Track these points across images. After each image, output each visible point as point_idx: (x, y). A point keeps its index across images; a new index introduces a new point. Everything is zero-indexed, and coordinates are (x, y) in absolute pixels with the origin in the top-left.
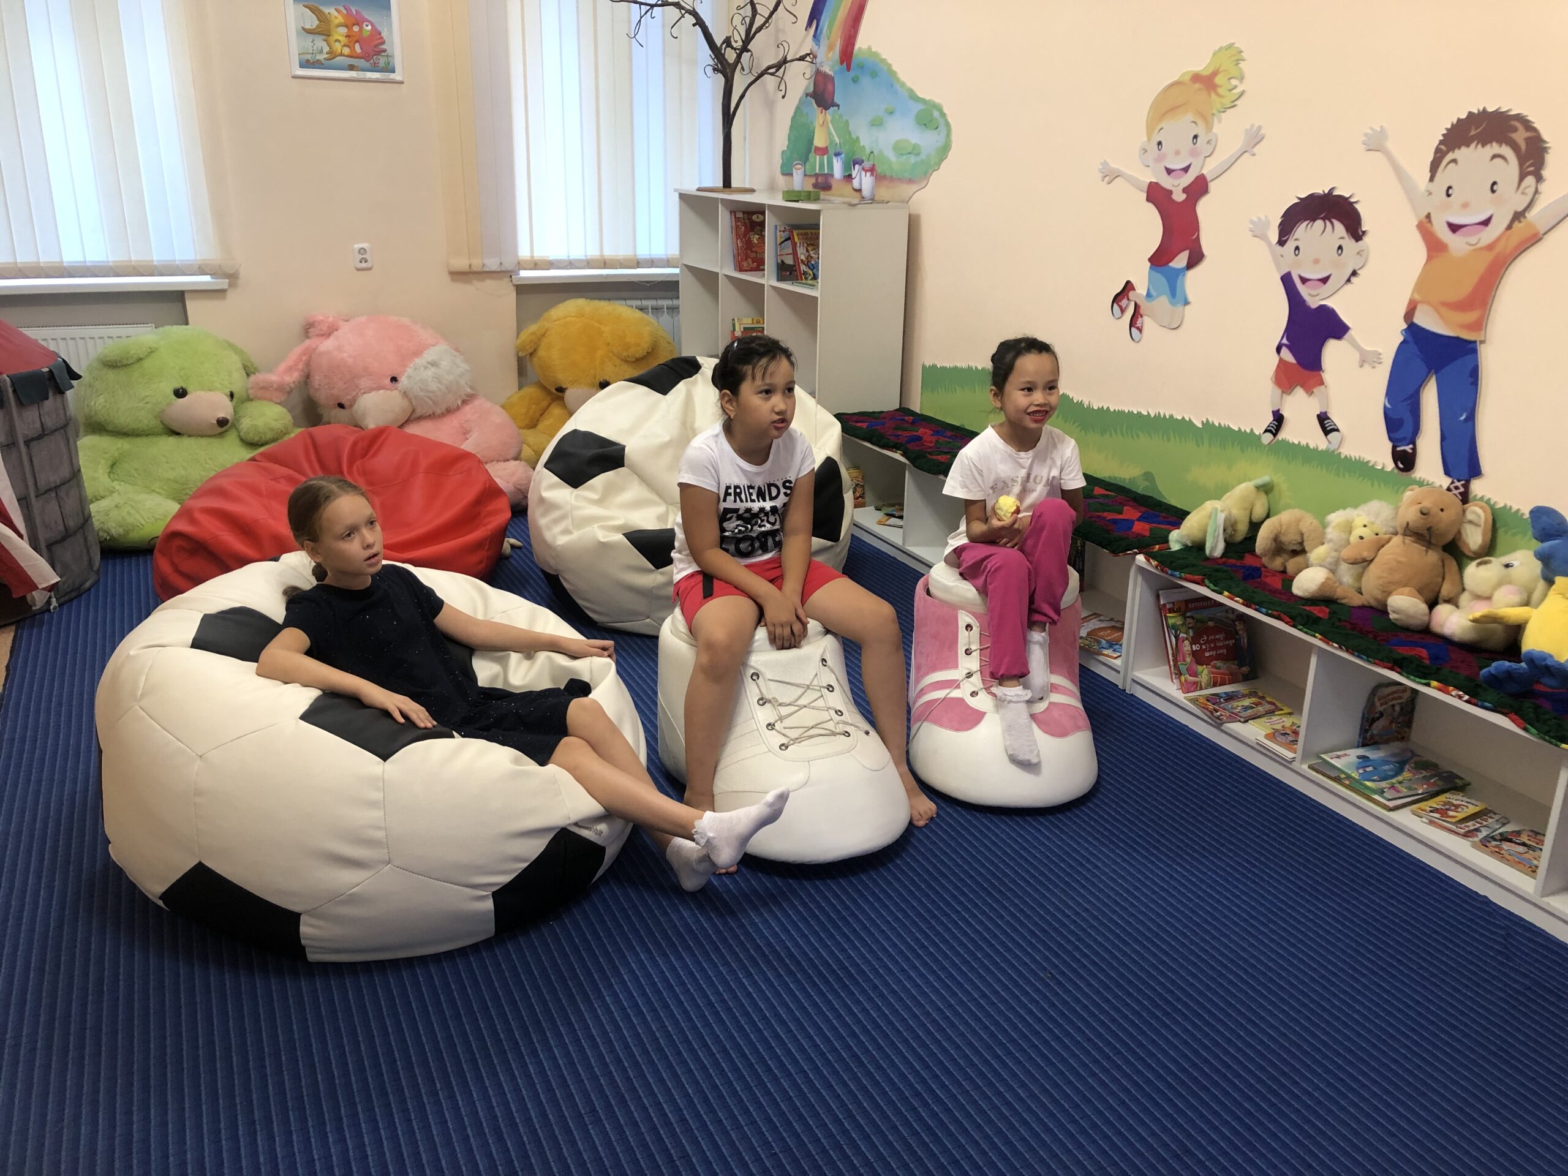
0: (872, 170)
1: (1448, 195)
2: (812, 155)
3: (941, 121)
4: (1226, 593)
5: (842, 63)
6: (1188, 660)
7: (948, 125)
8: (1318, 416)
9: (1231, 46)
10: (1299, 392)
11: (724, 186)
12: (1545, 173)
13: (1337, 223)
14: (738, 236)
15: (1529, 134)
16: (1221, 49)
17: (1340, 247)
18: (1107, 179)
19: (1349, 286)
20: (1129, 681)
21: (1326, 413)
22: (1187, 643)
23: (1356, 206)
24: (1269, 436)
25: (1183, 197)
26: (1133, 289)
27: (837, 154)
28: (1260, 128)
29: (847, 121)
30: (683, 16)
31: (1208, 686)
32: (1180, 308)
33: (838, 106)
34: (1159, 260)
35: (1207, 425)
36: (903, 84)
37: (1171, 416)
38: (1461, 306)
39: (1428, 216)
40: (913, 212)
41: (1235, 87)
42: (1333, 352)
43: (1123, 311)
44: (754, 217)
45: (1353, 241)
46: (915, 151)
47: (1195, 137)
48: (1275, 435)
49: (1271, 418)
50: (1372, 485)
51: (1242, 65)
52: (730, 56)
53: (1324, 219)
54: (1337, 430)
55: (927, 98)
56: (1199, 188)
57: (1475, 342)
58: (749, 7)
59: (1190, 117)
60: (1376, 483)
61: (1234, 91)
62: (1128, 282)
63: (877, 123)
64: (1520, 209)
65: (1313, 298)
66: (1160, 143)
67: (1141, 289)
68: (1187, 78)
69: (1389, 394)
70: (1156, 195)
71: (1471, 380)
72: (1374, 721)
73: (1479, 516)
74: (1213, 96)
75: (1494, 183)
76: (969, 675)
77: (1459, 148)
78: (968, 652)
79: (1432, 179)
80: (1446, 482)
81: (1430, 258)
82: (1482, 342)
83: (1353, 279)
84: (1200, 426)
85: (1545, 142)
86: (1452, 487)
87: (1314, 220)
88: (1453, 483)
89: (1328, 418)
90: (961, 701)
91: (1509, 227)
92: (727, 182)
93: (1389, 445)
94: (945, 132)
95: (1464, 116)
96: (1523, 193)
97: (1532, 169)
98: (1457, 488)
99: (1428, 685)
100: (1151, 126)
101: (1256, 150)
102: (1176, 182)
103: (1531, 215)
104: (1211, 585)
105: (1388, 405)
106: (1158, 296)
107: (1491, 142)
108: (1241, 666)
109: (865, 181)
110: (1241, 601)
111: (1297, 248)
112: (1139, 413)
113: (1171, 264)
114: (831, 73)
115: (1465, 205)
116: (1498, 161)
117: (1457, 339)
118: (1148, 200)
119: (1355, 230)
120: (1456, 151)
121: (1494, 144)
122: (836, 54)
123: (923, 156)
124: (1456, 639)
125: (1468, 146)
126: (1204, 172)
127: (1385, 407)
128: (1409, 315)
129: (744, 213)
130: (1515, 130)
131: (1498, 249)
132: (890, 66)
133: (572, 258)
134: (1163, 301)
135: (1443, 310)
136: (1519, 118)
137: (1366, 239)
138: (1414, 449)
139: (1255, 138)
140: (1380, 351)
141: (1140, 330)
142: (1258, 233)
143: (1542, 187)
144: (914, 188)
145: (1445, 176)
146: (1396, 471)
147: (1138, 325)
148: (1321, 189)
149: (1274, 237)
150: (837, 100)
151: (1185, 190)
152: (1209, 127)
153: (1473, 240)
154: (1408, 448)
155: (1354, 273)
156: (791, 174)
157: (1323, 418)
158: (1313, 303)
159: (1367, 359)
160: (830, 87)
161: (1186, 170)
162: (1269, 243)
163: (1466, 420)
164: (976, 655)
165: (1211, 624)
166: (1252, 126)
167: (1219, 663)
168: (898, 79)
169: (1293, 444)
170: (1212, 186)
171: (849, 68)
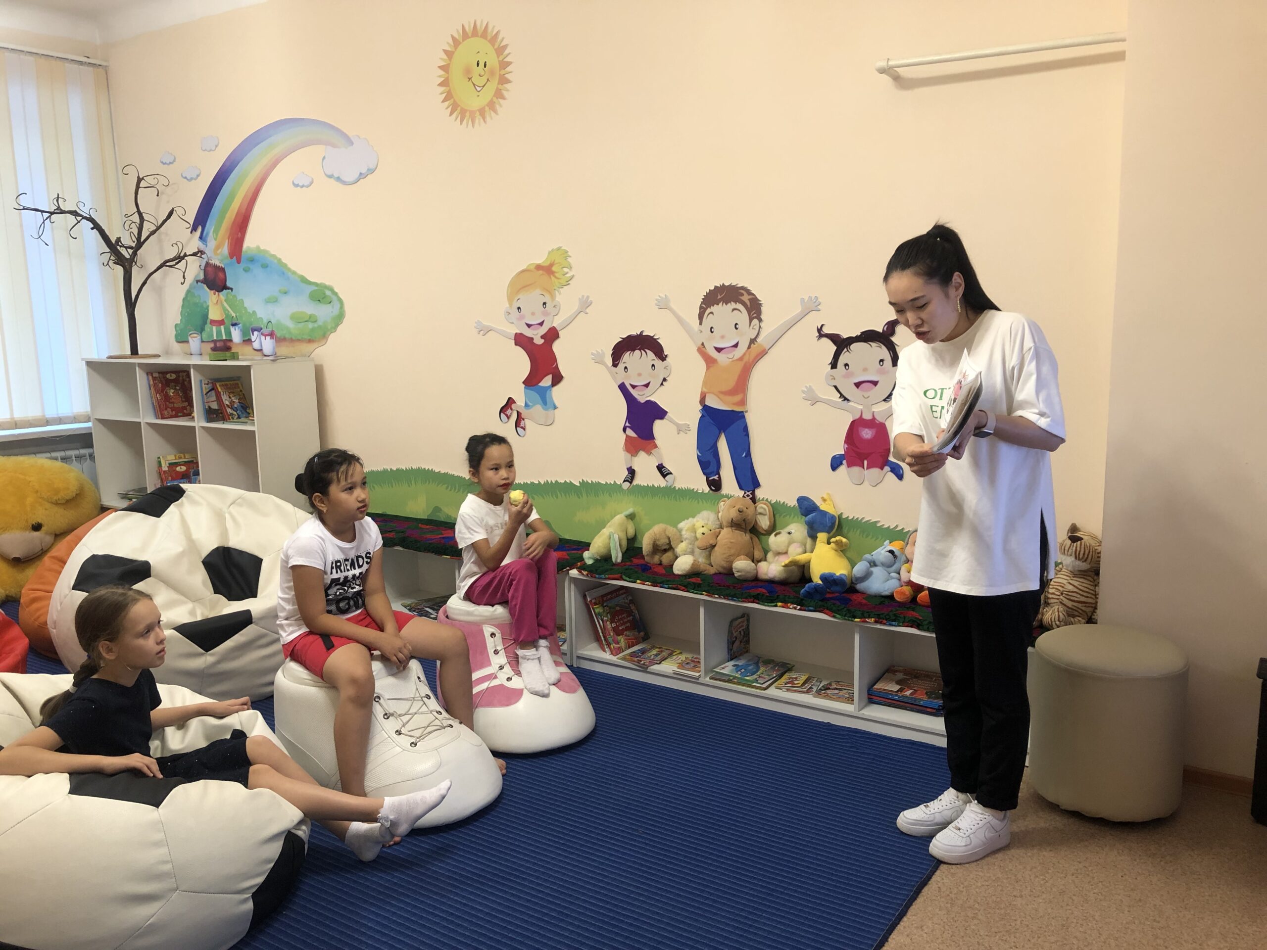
0: (272, 335)
1: (712, 332)
2: (208, 327)
3: (334, 298)
4: (638, 581)
5: (231, 258)
6: (612, 634)
7: (340, 301)
8: (657, 467)
9: (559, 249)
10: (642, 454)
11: (132, 354)
12: (762, 317)
13: (648, 351)
14: (157, 392)
15: (750, 297)
16: (553, 250)
17: (653, 365)
18: (482, 332)
19: (662, 387)
20: (575, 658)
21: (662, 464)
22: (608, 623)
23: (659, 341)
24: (627, 484)
25: (543, 341)
26: (515, 403)
27: (234, 325)
28: (588, 297)
29: (242, 300)
30: (79, 222)
31: (626, 649)
32: (551, 412)
33: (232, 289)
34: (531, 382)
35: (584, 484)
36: (294, 273)
37: (556, 482)
38: (732, 392)
39: (703, 344)
40: (317, 363)
41: (567, 273)
42: (659, 427)
43: (508, 417)
44: (168, 376)
45: (661, 361)
46: (312, 319)
47: (544, 303)
48: (631, 483)
49: (627, 473)
50: (698, 503)
51: (569, 260)
52: (126, 254)
53: (640, 349)
54: (671, 473)
55: (319, 282)
56: (552, 335)
57: (743, 412)
58: (136, 214)
59: (538, 291)
60: (701, 502)
61: (567, 275)
62: (510, 399)
63: (272, 301)
64: (753, 337)
65: (641, 396)
66: (519, 308)
67: (520, 402)
68: (532, 267)
69: (699, 447)
70: (521, 341)
71: (745, 433)
72: (733, 643)
73: (765, 509)
74: (553, 278)
75: (736, 324)
76: (501, 668)
77: (713, 306)
78: (496, 652)
79: (701, 324)
80: (741, 493)
81: (708, 368)
82: (746, 412)
83: (664, 383)
84: (579, 485)
85: (759, 300)
86: (745, 495)
87: (634, 350)
88: (745, 493)
89: (664, 467)
90: (502, 686)
91: (749, 347)
92: (134, 350)
93: (704, 478)
94: (339, 306)
95: (712, 288)
96: (753, 329)
97: (755, 315)
98: (748, 496)
99: (776, 606)
100: (510, 299)
101: (587, 310)
102: (535, 332)
103: (759, 340)
104: (627, 579)
105: (699, 454)
106: (534, 405)
107: (730, 302)
108: (639, 632)
109: (268, 345)
110: (650, 584)
111: (626, 368)
112: (532, 483)
113: (540, 384)
114: (222, 265)
115: (723, 337)
116: (735, 311)
117: (733, 411)
118: (516, 344)
119: (660, 354)
120: (712, 307)
121: (732, 303)
122: (225, 250)
123: (320, 323)
124: (776, 579)
125: (718, 304)
126: (555, 325)
127: (698, 455)
128: (702, 401)
129: (159, 373)
130: (742, 295)
131: (746, 359)
132: (280, 260)
133: (60, 415)
134: (538, 409)
135: (721, 396)
136: (743, 288)
137: (667, 359)
138: (720, 477)
139: (585, 305)
140: (688, 423)
141: (524, 429)
142: (598, 360)
143: (762, 325)
144: (314, 345)
145: (708, 321)
146: (711, 492)
147: (522, 425)
148: (635, 332)
149: (610, 362)
150: (228, 284)
151: (542, 337)
152: (553, 297)
153: (731, 356)
154: (716, 477)
155: (665, 380)
156: (187, 342)
157: (660, 468)
158: (642, 400)
159: (681, 429)
160: (221, 275)
161: (541, 324)
162: (606, 366)
163: (745, 456)
164: (502, 653)
165: (618, 608)
166: (583, 296)
167: (627, 633)
168: (289, 269)
169: (644, 486)
170: (561, 333)
171: (239, 262)
